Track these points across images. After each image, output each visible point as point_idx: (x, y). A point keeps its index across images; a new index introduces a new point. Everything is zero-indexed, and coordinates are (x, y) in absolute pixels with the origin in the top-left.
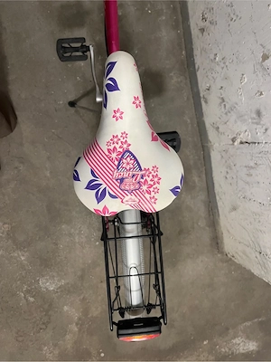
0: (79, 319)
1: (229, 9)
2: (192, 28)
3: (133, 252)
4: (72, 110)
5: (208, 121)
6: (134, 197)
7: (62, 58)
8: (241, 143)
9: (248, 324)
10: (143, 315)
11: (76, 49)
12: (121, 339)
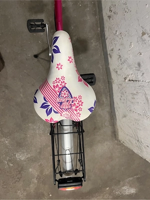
0: (38, 176)
1: (124, 6)
2: (104, 16)
3: (67, 142)
4: (36, 60)
5: (112, 68)
6: (67, 113)
7: (30, 30)
8: (129, 80)
9: (131, 179)
10: (73, 176)
11: (38, 26)
12: (60, 189)
